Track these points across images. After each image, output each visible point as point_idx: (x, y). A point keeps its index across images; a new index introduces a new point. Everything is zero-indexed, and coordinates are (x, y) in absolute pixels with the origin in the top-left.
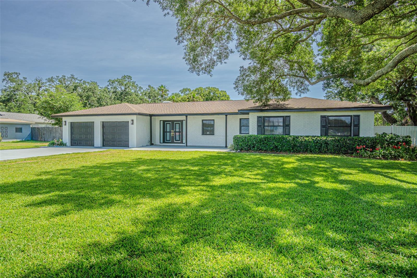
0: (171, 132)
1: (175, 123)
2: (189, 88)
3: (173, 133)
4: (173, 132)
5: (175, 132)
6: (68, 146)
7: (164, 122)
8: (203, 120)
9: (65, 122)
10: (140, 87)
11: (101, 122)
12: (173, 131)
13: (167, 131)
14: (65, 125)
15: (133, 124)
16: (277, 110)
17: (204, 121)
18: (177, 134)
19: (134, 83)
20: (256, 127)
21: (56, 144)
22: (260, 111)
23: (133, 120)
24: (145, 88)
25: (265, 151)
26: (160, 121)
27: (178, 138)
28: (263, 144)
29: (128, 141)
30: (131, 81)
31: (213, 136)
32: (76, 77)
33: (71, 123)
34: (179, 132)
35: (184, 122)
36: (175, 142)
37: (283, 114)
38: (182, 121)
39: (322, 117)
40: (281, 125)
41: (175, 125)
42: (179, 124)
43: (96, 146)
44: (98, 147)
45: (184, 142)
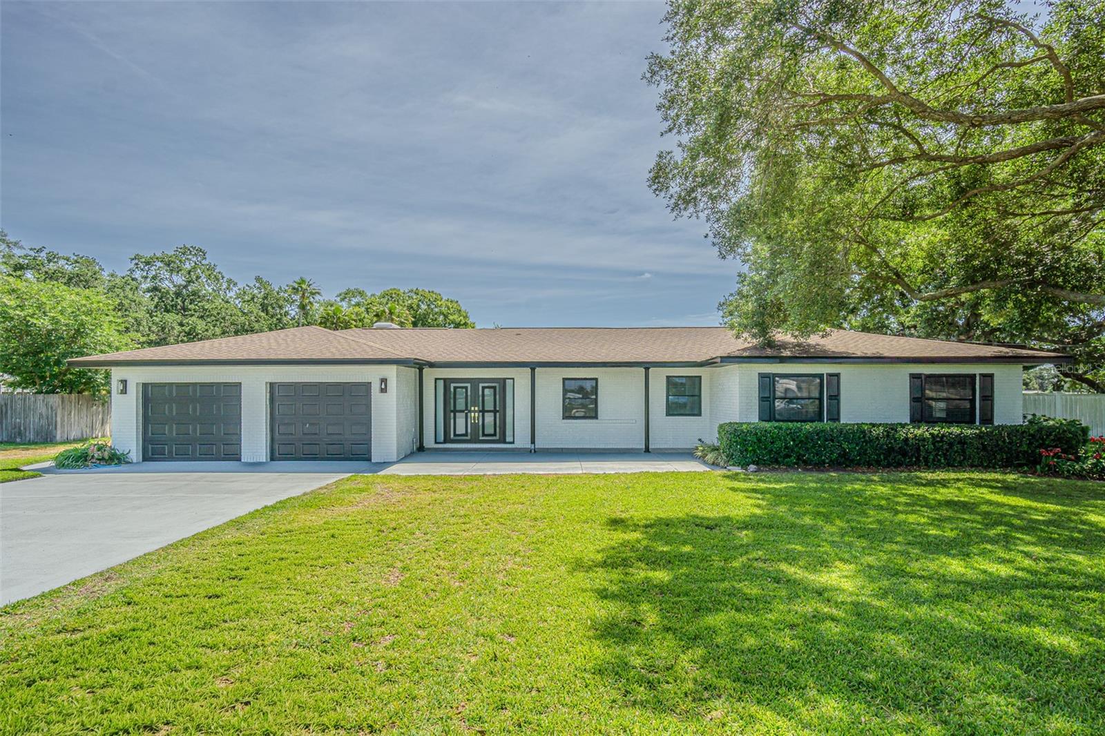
0: (470, 411)
1: (481, 385)
2: (361, 289)
3: (477, 414)
4: (475, 411)
5: (483, 411)
6: (135, 461)
7: (447, 382)
8: (564, 379)
9: (124, 382)
10: (230, 281)
11: (266, 383)
12: (476, 409)
13: (458, 408)
14: (124, 391)
15: (384, 390)
16: (819, 360)
17: (567, 382)
18: (489, 418)
19: (211, 268)
20: (756, 402)
21: (93, 457)
22: (778, 360)
23: (384, 381)
24: (245, 281)
25: (816, 464)
26: (436, 379)
27: (490, 430)
28: (814, 447)
29: (368, 443)
30: (203, 262)
31: (594, 421)
32: (13, 240)
33: (145, 385)
34: (495, 411)
35: (509, 382)
36: (481, 438)
37: (825, 369)
38: (503, 382)
39: (914, 376)
40: (816, 394)
41: (481, 393)
42: (492, 390)
43: (249, 461)
44: (255, 466)
45: (509, 439)
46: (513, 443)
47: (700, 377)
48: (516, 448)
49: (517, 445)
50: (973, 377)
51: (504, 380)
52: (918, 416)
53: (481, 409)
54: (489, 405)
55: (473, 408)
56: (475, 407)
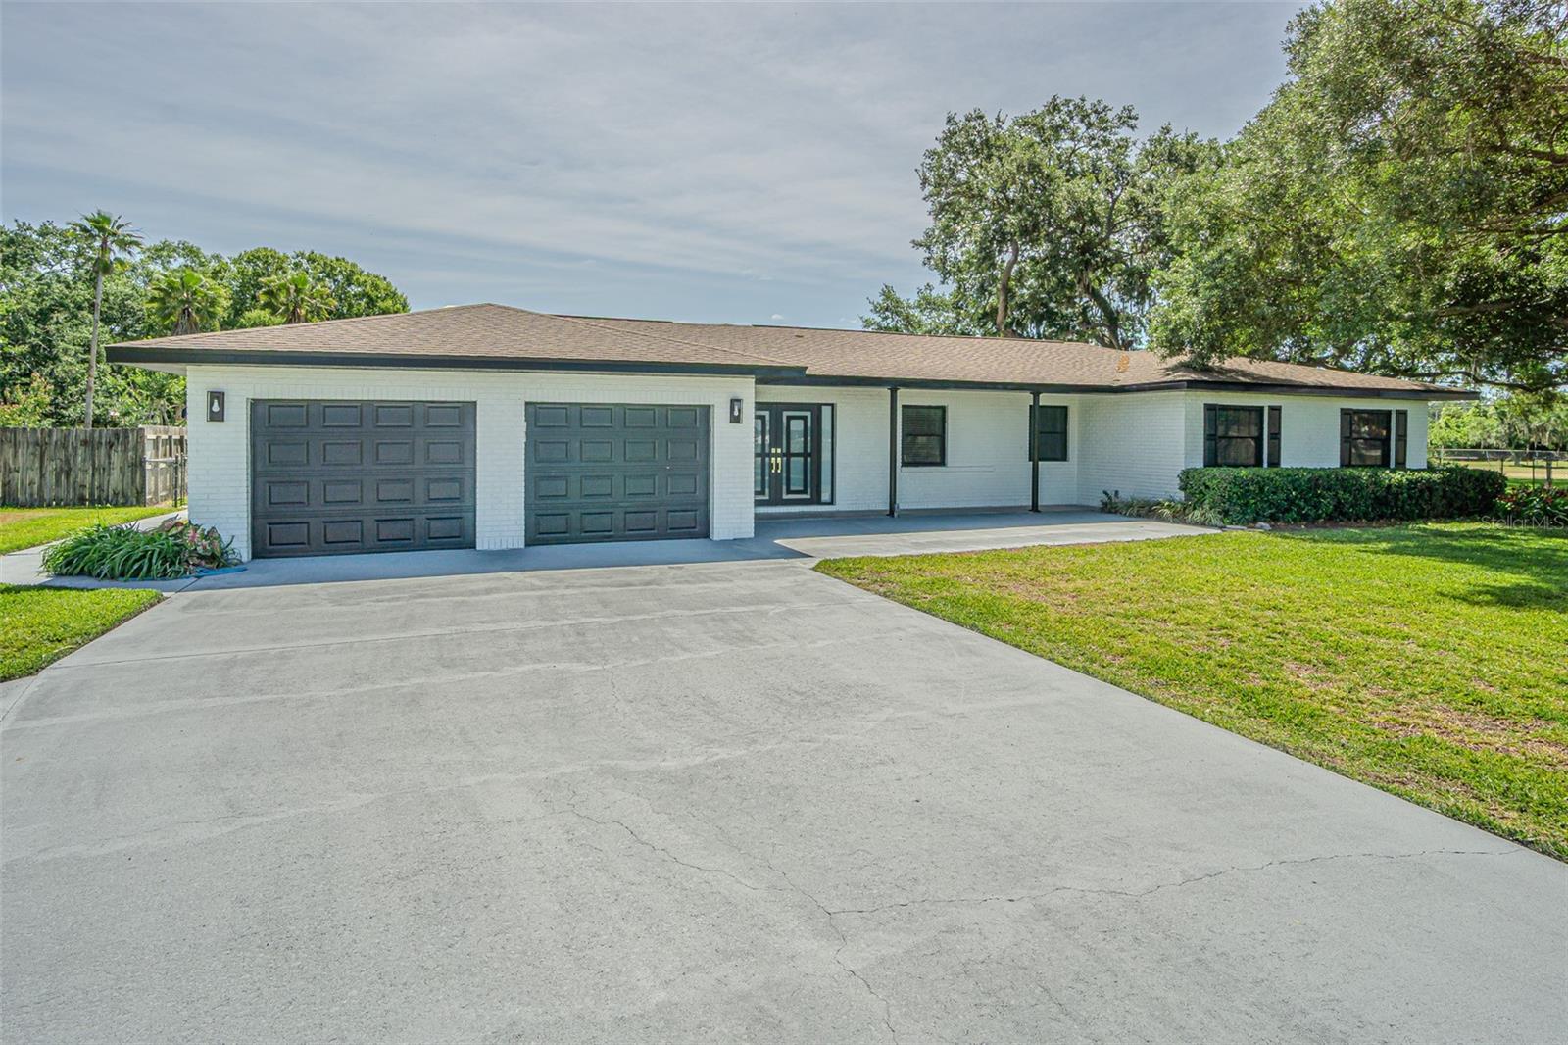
0: (770, 455)
1: (786, 414)
3: (779, 459)
4: (776, 455)
5: (788, 455)
6: (242, 560)
8: (904, 408)
9: (220, 397)
12: (779, 451)
14: (218, 416)
15: (738, 420)
17: (906, 411)
18: (797, 466)
20: (1201, 441)
27: (797, 484)
31: (942, 468)
33: (255, 404)
34: (805, 455)
35: (826, 412)
36: (785, 497)
37: (1264, 400)
38: (816, 409)
39: (1344, 412)
40: (1255, 433)
41: (785, 425)
42: (801, 422)
43: (492, 548)
44: (503, 559)
45: (826, 496)
46: (832, 502)
47: (1065, 408)
48: (838, 512)
49: (841, 505)
50: (1388, 413)
51: (820, 406)
52: (1346, 462)
53: (784, 451)
54: (797, 445)
55: (773, 451)
56: (776, 447)
